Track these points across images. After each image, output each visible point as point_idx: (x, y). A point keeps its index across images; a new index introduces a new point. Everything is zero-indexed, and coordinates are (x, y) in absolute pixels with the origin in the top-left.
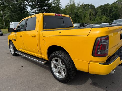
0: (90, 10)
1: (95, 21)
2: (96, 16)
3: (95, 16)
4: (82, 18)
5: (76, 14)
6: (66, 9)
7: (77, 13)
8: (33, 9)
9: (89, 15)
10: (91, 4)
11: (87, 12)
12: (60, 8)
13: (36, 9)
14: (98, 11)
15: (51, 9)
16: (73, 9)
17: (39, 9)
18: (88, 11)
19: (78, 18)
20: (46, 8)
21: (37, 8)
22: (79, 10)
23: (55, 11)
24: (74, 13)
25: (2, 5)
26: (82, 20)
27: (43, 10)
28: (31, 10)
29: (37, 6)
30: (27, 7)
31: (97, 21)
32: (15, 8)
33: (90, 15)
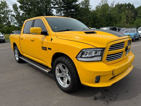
0: (127, 11)
1: (134, 24)
2: (136, 18)
3: (134, 18)
4: (116, 21)
5: (109, 16)
6: (97, 11)
7: (110, 14)
8: (59, 12)
9: (125, 17)
10: (129, 3)
11: (123, 13)
12: (90, 10)
13: (62, 12)
14: (139, 11)
15: (79, 11)
16: (106, 10)
17: (65, 11)
18: (125, 12)
19: (112, 21)
20: (73, 10)
21: (64, 10)
22: (112, 11)
23: (83, 14)
24: (106, 15)
25: (28, 8)
26: (116, 24)
27: (69, 12)
28: (56, 13)
29: (63, 9)
30: (52, 9)
31: (136, 24)
32: (40, 12)
33: (127, 17)
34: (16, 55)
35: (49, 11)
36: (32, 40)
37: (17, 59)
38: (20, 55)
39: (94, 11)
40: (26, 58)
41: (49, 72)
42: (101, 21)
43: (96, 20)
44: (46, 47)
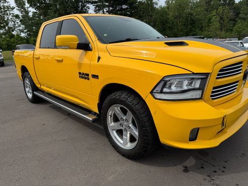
34: (27, 89)
35: (82, 8)
36: (58, 61)
37: (30, 96)
38: (35, 88)
39: (162, 9)
40: (47, 93)
41: (94, 121)
42: (176, 27)
43: (166, 25)
44: (87, 73)
